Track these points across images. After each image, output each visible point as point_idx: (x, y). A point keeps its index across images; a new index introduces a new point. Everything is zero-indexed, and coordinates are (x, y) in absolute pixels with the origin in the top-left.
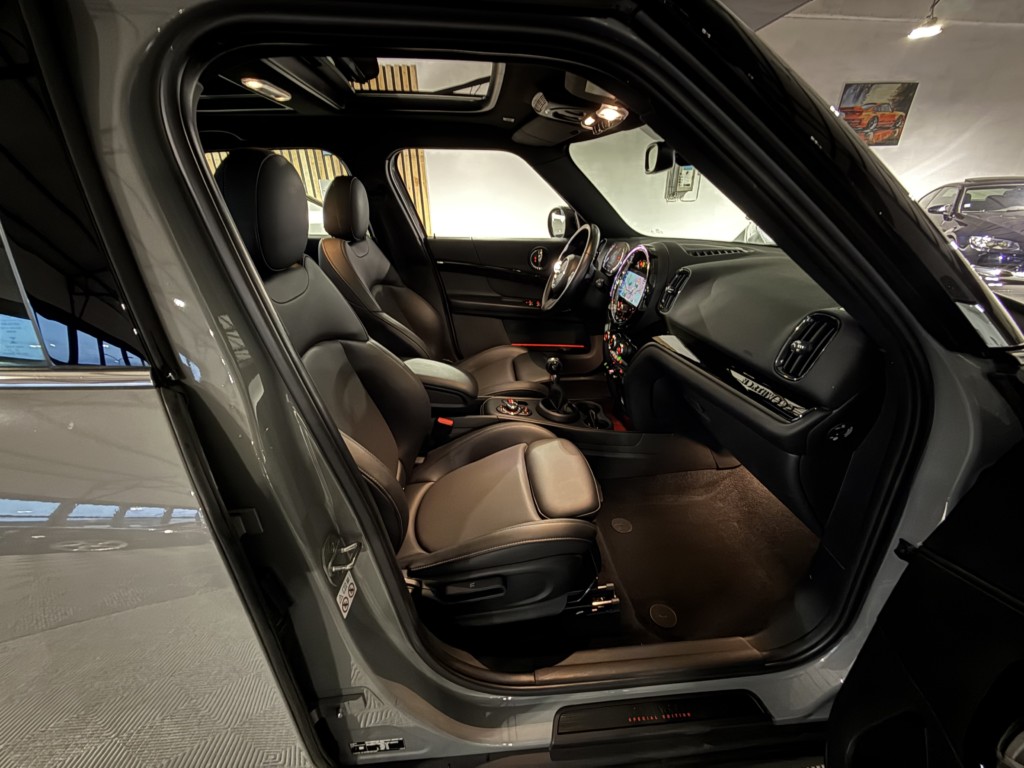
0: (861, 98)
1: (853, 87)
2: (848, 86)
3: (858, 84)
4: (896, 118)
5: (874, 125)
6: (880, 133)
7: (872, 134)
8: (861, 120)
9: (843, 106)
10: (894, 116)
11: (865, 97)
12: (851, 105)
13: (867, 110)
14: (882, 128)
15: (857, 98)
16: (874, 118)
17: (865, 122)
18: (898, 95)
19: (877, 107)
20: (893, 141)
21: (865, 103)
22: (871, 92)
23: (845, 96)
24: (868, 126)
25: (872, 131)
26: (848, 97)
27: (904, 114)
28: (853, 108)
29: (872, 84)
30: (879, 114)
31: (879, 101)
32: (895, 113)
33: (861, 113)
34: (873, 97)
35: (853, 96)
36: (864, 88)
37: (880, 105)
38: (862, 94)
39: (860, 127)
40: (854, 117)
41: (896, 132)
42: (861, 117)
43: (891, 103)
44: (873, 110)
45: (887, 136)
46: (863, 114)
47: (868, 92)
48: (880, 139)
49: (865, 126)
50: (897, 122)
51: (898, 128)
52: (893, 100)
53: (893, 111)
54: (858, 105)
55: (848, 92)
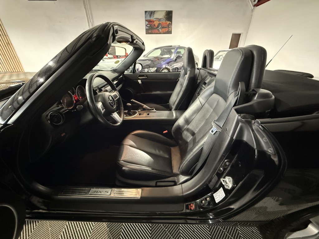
2: (146, 12)
3: (149, 11)
4: (168, 24)
5: (160, 26)
6: (164, 29)
7: (160, 29)
8: (154, 24)
9: (146, 19)
10: (167, 23)
11: (153, 16)
12: (150, 19)
13: (156, 21)
14: (163, 28)
15: (150, 16)
16: (159, 24)
17: (156, 25)
18: (166, 15)
19: (159, 20)
20: (170, 32)
21: (154, 18)
22: (155, 14)
23: (146, 16)
24: (158, 27)
25: (160, 28)
26: (147, 16)
27: (171, 22)
28: (150, 20)
29: (155, 11)
30: (161, 22)
31: (160, 17)
32: (167, 22)
33: (154, 22)
34: (156, 16)
35: (148, 16)
36: (152, 13)
37: (160, 19)
38: (152, 15)
39: (155, 27)
40: (151, 23)
41: (169, 29)
42: (154, 23)
43: (164, 18)
44: (158, 21)
45: (166, 31)
46: (155, 22)
47: (154, 14)
48: (164, 32)
49: (157, 27)
50: (168, 25)
51: (170, 27)
52: (164, 17)
53: (166, 21)
54: (152, 19)
55: (146, 14)
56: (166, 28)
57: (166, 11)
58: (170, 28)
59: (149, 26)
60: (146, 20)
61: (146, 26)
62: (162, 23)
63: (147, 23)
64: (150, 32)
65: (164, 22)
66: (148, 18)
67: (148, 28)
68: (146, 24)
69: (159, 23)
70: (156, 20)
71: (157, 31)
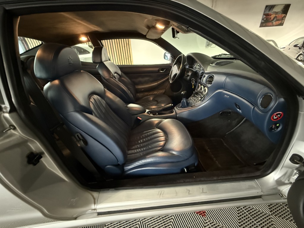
1: (269, 7)
6: (277, 22)
8: (271, 18)
10: (282, 16)
14: (277, 20)
18: (284, 8)
19: (276, 13)
20: (281, 24)
23: (266, 10)
28: (268, 14)
29: (275, 5)
31: (277, 11)
35: (268, 10)
36: (272, 7)
38: (271, 9)
39: (270, 20)
40: (268, 17)
43: (281, 11)
45: (279, 23)
46: (272, 16)
47: (274, 8)
48: (277, 24)
49: (272, 20)
50: (283, 18)
52: (282, 10)
53: (282, 14)
54: (270, 13)
55: (266, 8)
56: (280, 20)
57: (286, 5)
58: (283, 21)
59: (265, 19)
60: (264, 14)
61: (263, 19)
62: (277, 16)
63: (265, 16)
64: (264, 25)
65: (280, 15)
66: (267, 12)
67: (263, 21)
68: (263, 18)
70: (274, 14)
71: (270, 24)
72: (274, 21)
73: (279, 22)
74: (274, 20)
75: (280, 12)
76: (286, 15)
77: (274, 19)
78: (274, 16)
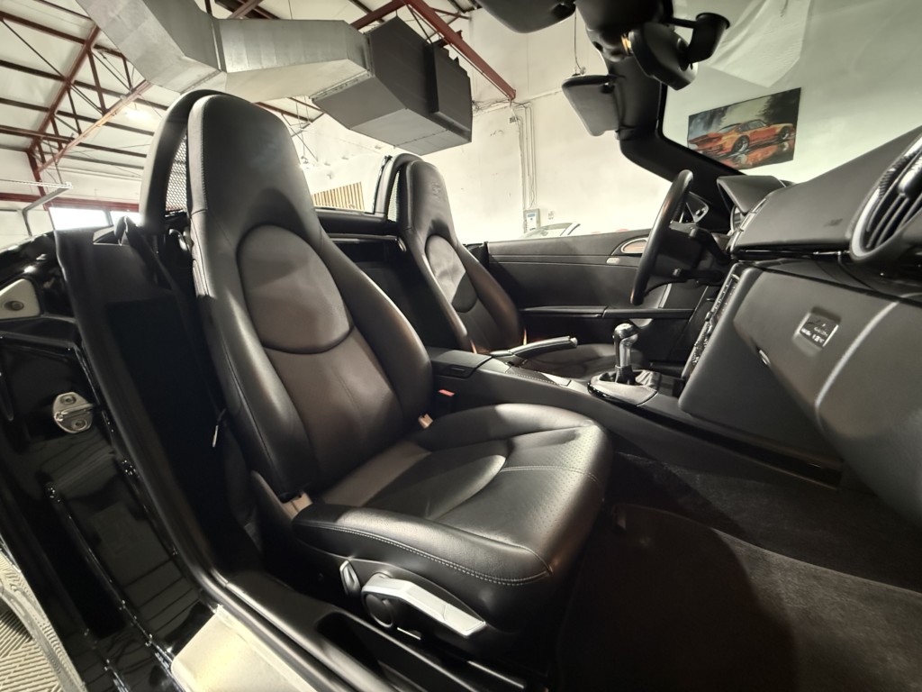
0: (714, 125)
1: (699, 116)
2: (692, 118)
3: (706, 113)
4: (778, 131)
5: (744, 146)
6: (759, 152)
7: (743, 156)
8: (721, 146)
9: (690, 139)
10: (774, 129)
11: (719, 122)
12: (705, 133)
13: (727, 134)
14: (756, 147)
15: (709, 124)
16: (740, 141)
17: (729, 146)
18: (771, 107)
19: (742, 127)
20: (785, 156)
21: (721, 127)
22: (728, 114)
23: (692, 128)
24: (735, 150)
26: (695, 127)
27: (789, 125)
28: (706, 136)
29: (726, 108)
30: (748, 133)
31: (743, 121)
32: (772, 127)
33: (719, 138)
34: (729, 119)
35: (702, 125)
36: (715, 115)
37: (746, 124)
38: (715, 121)
39: (722, 152)
40: (708, 146)
41: (784, 146)
42: (720, 143)
43: (762, 118)
44: (738, 131)
45: (770, 153)
46: (724, 138)
47: (723, 116)
48: (760, 160)
49: (730, 149)
50: (779, 139)
51: (786, 140)
52: (765, 114)
53: (769, 125)
54: (713, 131)
55: (694, 122)
56: (769, 144)
57: (773, 95)
58: (786, 144)
62: (751, 134)
63: (694, 147)
65: (764, 128)
66: (700, 132)
69: (740, 135)
70: (730, 131)
72: (742, 153)
73: (771, 150)
74: (741, 150)
75: (760, 120)
76: (794, 121)
77: (735, 148)
78: (737, 136)
